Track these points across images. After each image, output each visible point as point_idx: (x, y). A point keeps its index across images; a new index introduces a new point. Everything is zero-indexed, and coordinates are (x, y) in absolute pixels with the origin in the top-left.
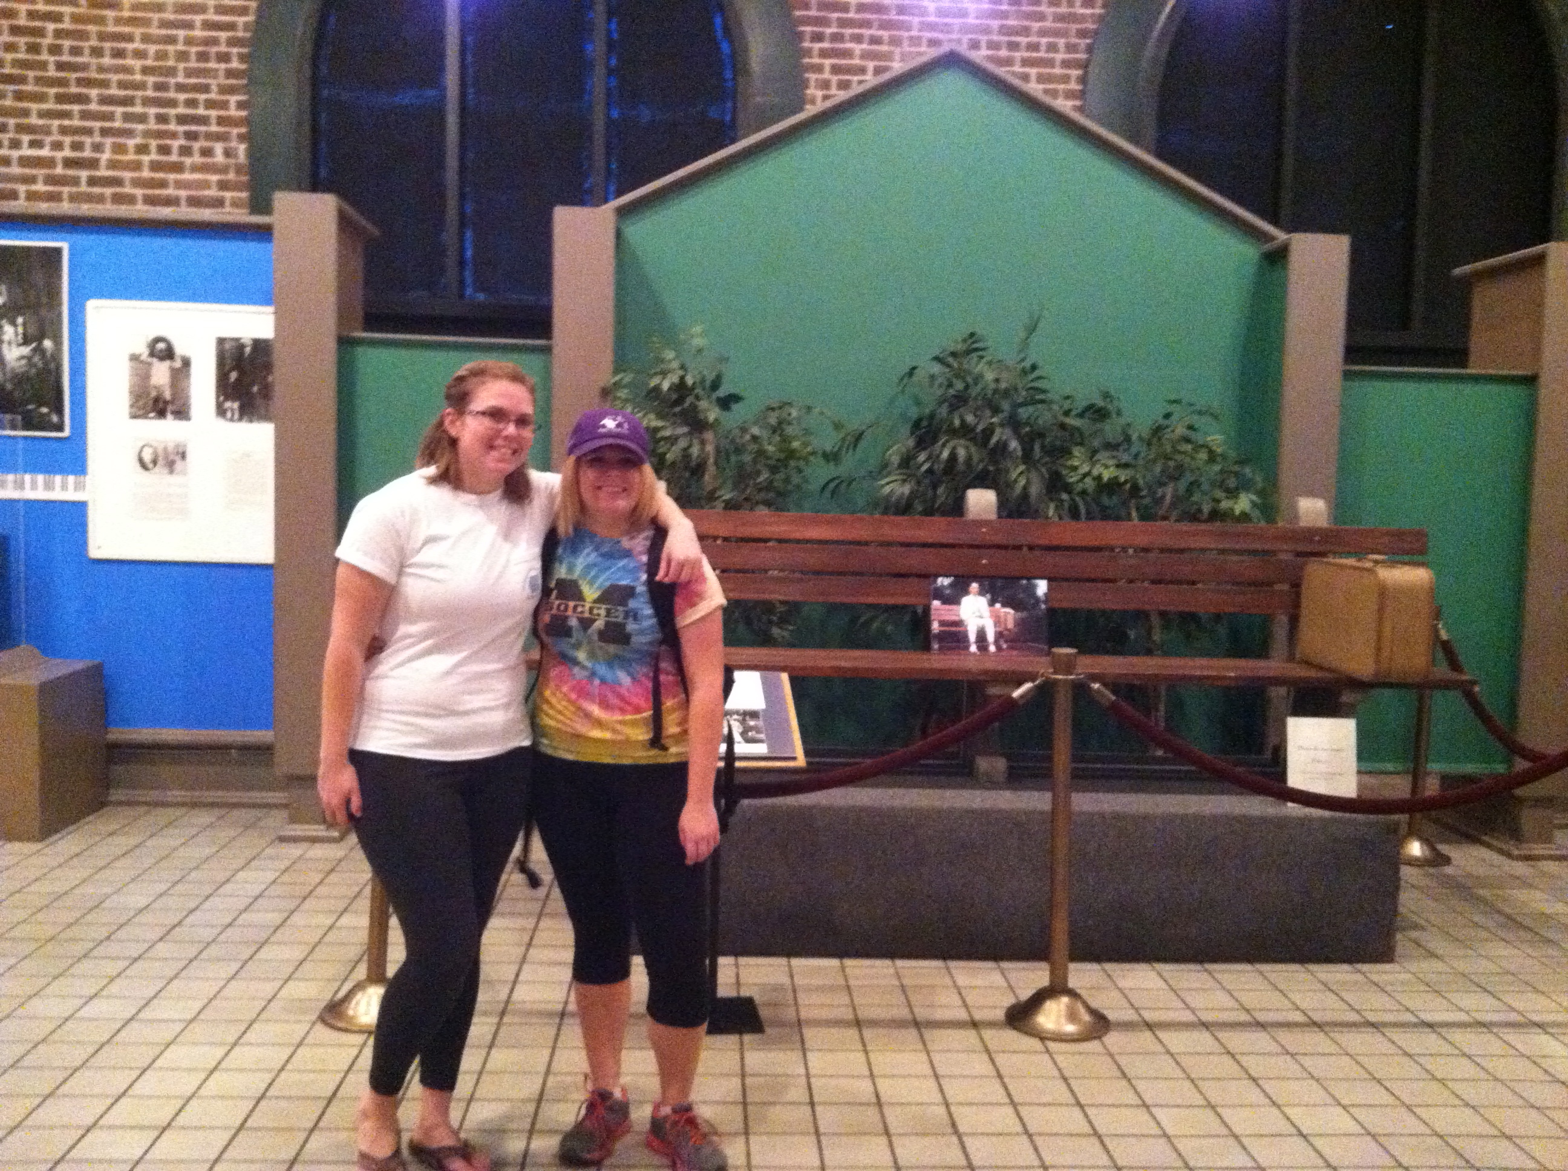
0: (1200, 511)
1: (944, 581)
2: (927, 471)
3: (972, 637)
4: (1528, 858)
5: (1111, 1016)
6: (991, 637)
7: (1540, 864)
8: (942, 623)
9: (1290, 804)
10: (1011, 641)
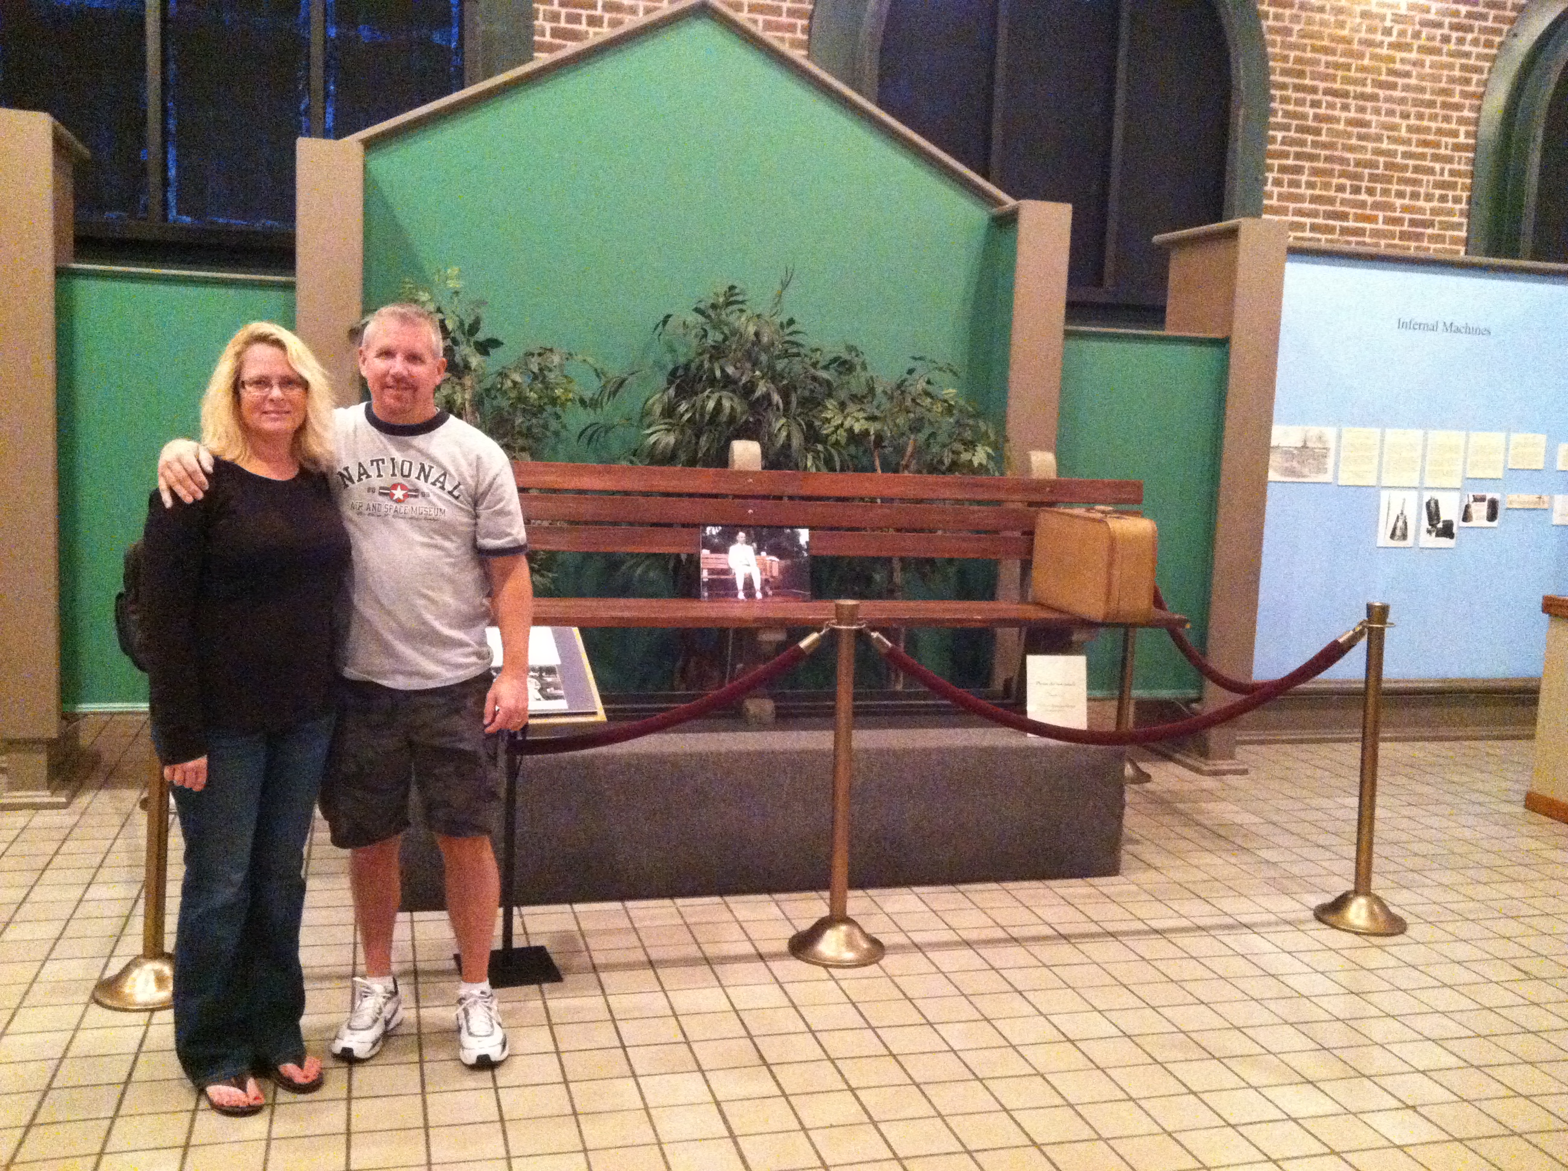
0: (941, 462)
1: (712, 531)
2: (689, 420)
3: (740, 585)
4: (1215, 773)
5: (884, 940)
6: (757, 585)
7: (1224, 777)
8: (712, 571)
9: (1029, 735)
10: (777, 588)
